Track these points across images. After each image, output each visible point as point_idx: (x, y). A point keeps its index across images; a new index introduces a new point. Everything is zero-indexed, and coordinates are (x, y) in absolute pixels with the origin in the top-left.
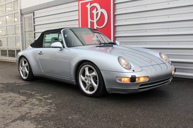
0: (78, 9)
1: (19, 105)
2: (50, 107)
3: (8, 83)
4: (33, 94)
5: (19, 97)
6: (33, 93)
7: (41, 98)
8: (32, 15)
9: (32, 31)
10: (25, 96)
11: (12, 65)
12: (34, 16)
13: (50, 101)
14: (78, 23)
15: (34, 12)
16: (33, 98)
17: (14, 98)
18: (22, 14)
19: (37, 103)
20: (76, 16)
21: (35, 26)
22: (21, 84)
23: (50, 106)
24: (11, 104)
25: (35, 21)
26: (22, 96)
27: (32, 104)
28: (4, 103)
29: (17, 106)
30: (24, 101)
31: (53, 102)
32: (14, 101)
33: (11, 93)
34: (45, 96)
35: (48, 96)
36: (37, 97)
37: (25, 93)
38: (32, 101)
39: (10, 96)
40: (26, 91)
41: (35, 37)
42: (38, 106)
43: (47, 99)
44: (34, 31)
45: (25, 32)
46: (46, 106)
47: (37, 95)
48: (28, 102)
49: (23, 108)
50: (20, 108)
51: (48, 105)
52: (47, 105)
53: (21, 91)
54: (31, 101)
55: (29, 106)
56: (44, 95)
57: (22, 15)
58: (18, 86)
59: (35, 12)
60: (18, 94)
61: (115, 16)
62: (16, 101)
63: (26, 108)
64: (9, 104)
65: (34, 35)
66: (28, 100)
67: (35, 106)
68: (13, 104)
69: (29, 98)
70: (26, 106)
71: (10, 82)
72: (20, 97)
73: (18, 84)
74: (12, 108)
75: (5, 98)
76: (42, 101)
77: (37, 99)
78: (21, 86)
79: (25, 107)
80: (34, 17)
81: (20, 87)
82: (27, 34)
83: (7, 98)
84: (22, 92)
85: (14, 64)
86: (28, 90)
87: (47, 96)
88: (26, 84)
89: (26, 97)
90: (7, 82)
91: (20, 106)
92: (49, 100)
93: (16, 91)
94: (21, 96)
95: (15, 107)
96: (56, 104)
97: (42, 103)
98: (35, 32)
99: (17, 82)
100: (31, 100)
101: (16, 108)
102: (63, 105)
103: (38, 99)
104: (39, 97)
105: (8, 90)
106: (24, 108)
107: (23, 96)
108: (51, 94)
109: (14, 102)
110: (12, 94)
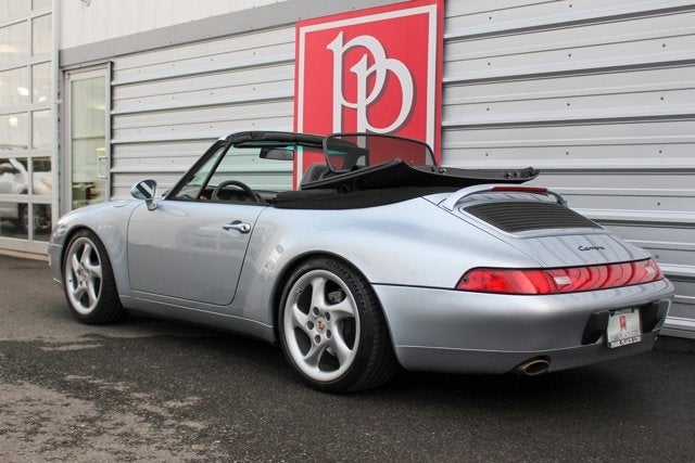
0: (294, 57)
1: (70, 439)
2: (201, 452)
3: (10, 343)
4: (120, 393)
5: (67, 405)
6: (121, 389)
7: (159, 410)
8: (107, 72)
9: (104, 138)
10: (88, 399)
11: (18, 269)
12: (112, 78)
13: (198, 425)
14: (292, 112)
15: (112, 63)
16: (123, 411)
17: (47, 407)
18: (63, 70)
19: (145, 430)
20: (286, 82)
21: (117, 119)
22: (64, 348)
23: (202, 447)
24: (35, 432)
25: (115, 98)
26: (77, 400)
27: (126, 434)
28: (7, 427)
29: (65, 443)
30: (91, 421)
31: (210, 428)
32: (44, 419)
33: (27, 385)
34: (171, 404)
35: (185, 404)
36: (142, 406)
37: (88, 387)
38: (122, 424)
39: (28, 400)
40: (88, 378)
41: (112, 159)
42: (152, 448)
43: (185, 415)
44: (112, 137)
45: (73, 140)
46: (185, 446)
47: (137, 395)
48: (105, 425)
49: (91, 454)
50: (75, 450)
51: (192, 443)
52: (187, 441)
53: (70, 377)
54: (117, 424)
55: (116, 446)
56: (169, 399)
57: (64, 72)
58: (51, 355)
59: (119, 63)
60: (59, 391)
61: (442, 87)
62: (56, 420)
63: (103, 453)
64: (30, 433)
65: (108, 155)
66: (106, 416)
67: (138, 443)
68: (43, 433)
69: (107, 408)
70: (100, 442)
71: (20, 339)
72: (67, 401)
73: (50, 349)
74: (42, 451)
75: (6, 405)
76: (166, 423)
77: (141, 415)
78: (65, 358)
79: (97, 446)
80: (113, 83)
81: (62, 360)
82: (81, 147)
83: (13, 408)
84: (76, 382)
85: (22, 264)
86: (96, 375)
87: (180, 404)
88: (83, 350)
89: (92, 404)
90: (5, 339)
91: (74, 443)
92: (193, 418)
93: (48, 376)
94: (71, 400)
95: (55, 446)
96: (225, 439)
97: (166, 432)
98: (113, 141)
99: (48, 341)
100: (118, 417)
101: (60, 452)
102: (256, 444)
103: (148, 414)
104: (148, 407)
105: (14, 371)
106: (95, 453)
107: (81, 398)
108: (194, 393)
109: (49, 427)
110: (34, 391)
